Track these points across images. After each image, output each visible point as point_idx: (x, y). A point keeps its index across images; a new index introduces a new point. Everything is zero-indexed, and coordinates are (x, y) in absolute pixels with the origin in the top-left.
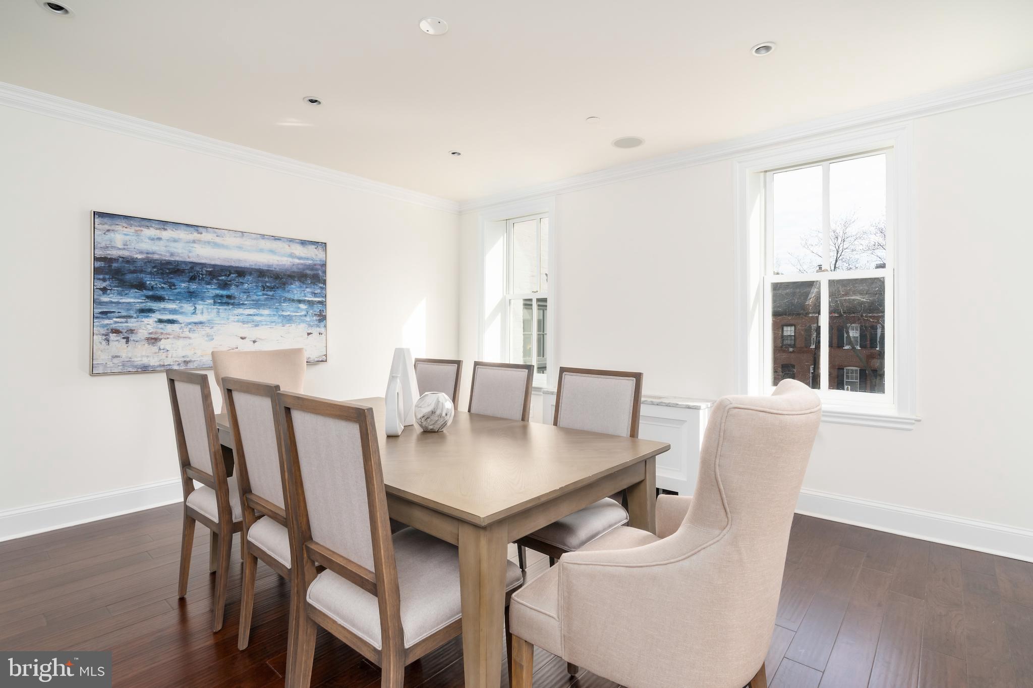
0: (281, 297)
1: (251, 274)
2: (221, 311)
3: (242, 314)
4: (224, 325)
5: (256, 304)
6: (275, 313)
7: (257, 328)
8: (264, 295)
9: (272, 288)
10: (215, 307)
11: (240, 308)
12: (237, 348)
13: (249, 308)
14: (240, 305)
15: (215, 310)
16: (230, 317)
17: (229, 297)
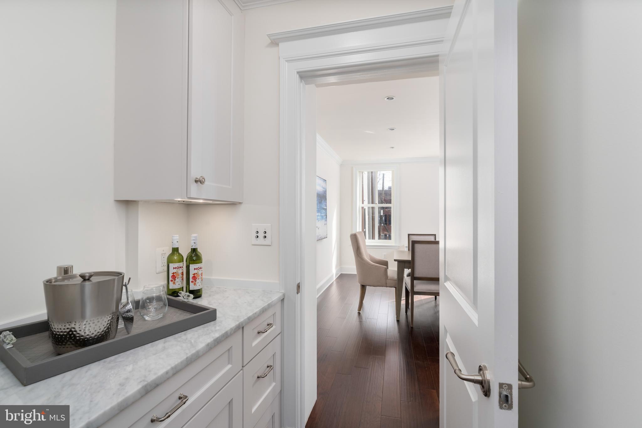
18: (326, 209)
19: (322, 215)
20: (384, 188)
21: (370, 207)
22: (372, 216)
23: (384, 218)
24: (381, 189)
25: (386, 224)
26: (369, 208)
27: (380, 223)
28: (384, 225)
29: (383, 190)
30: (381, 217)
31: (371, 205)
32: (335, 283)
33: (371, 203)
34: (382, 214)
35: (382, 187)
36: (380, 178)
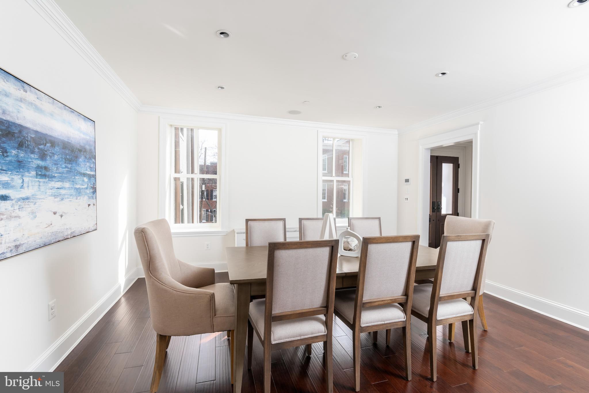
0: (75, 170)
1: (58, 145)
2: (41, 184)
3: (54, 188)
4: (43, 200)
5: (61, 176)
6: (72, 186)
7: (63, 201)
8: (66, 167)
9: (70, 161)
10: (37, 180)
11: (53, 181)
12: (52, 225)
13: (58, 181)
14: (51, 178)
15: (37, 184)
16: (47, 191)
17: (46, 168)
18: (94, 176)
19: (78, 186)
20: (206, 163)
21: (190, 178)
22: (192, 191)
23: (205, 194)
24: (203, 164)
25: (208, 199)
26: (188, 179)
27: (202, 197)
28: (206, 200)
29: (205, 164)
30: (202, 192)
31: (191, 176)
32: (123, 300)
33: (191, 173)
34: (204, 189)
35: (204, 162)
36: (202, 152)
